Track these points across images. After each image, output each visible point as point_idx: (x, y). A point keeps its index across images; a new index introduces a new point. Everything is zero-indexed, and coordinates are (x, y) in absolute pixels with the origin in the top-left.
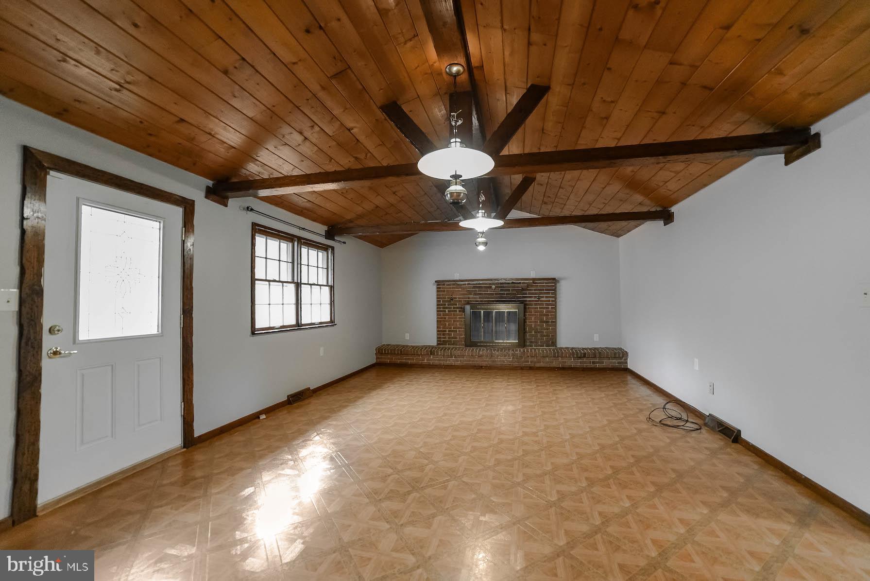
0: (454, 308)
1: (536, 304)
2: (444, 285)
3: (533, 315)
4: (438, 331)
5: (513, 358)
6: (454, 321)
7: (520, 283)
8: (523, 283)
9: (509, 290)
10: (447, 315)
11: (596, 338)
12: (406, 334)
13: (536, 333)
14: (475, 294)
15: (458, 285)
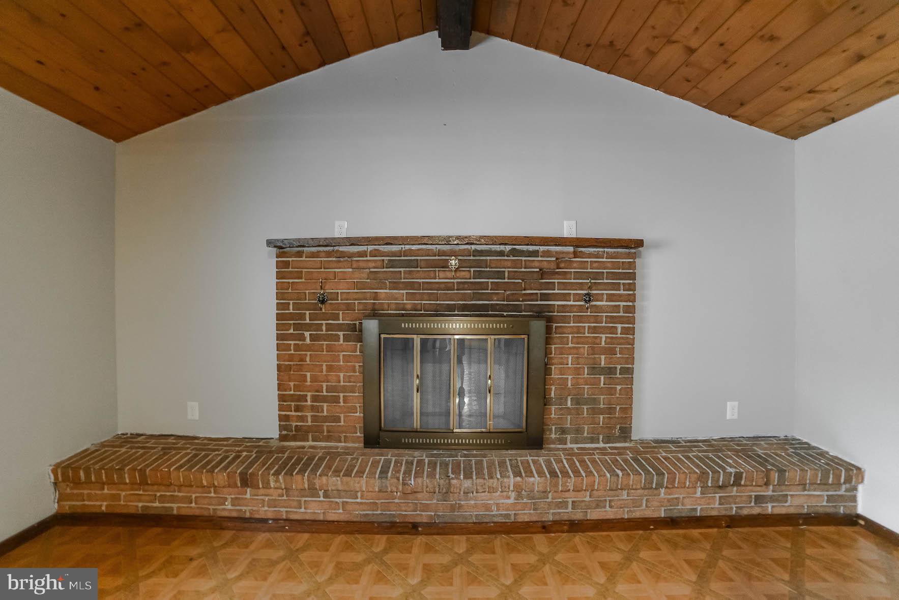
0: (330, 327)
1: (579, 319)
2: (299, 254)
3: (570, 351)
4: (281, 398)
5: (519, 496)
6: (330, 368)
7: (535, 254)
8: (547, 254)
9: (500, 275)
10: (309, 348)
11: (732, 410)
12: (190, 404)
13: (578, 403)
14: (395, 286)
15: (342, 255)
